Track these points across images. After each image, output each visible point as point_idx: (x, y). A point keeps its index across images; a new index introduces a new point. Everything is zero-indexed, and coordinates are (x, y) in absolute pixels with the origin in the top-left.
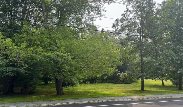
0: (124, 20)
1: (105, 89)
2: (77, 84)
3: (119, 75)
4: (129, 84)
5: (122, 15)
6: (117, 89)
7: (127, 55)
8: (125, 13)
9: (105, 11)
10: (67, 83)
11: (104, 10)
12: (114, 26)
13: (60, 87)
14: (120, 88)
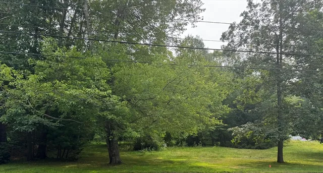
0: (248, 24)
1: (210, 157)
2: (163, 146)
3: (231, 132)
4: (264, 149)
5: (242, 15)
6: (232, 158)
7: (250, 92)
8: (247, 10)
9: (204, 10)
10: (142, 144)
11: (201, 8)
12: (224, 37)
13: (114, 151)
14: (239, 156)
